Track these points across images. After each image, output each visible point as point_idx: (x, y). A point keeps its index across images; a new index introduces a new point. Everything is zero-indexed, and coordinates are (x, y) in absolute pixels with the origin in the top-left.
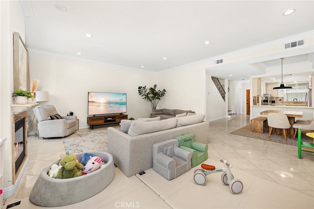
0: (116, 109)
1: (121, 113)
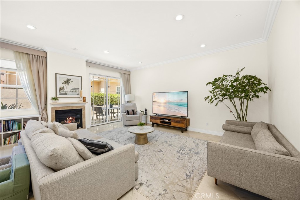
0: (175, 111)
1: (182, 117)
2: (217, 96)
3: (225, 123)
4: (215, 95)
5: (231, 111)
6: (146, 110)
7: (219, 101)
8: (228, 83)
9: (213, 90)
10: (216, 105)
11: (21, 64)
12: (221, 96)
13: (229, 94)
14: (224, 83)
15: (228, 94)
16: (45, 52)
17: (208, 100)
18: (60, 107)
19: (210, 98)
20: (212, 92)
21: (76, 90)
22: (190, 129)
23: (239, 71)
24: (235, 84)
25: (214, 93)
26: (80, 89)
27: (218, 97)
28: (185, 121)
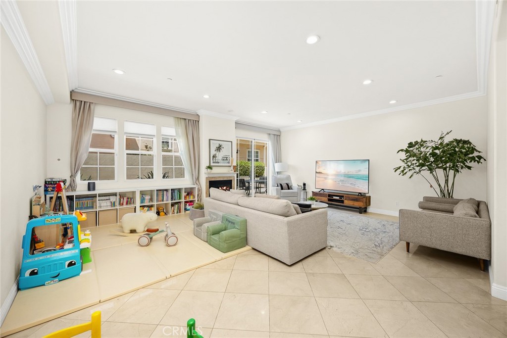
0: (350, 185)
1: (359, 193)
2: (412, 166)
3: (422, 200)
4: (410, 165)
5: (431, 186)
6: (304, 185)
7: (415, 172)
8: (428, 150)
9: (406, 158)
10: (410, 177)
11: (180, 130)
12: (417, 166)
13: (429, 163)
14: (422, 149)
15: (427, 164)
16: (197, 115)
17: (399, 171)
18: (213, 177)
19: (402, 169)
20: (405, 161)
21: (227, 158)
22: (370, 209)
23: (444, 135)
24: (437, 151)
25: (407, 162)
26: (230, 157)
27: (414, 168)
28: (365, 199)
